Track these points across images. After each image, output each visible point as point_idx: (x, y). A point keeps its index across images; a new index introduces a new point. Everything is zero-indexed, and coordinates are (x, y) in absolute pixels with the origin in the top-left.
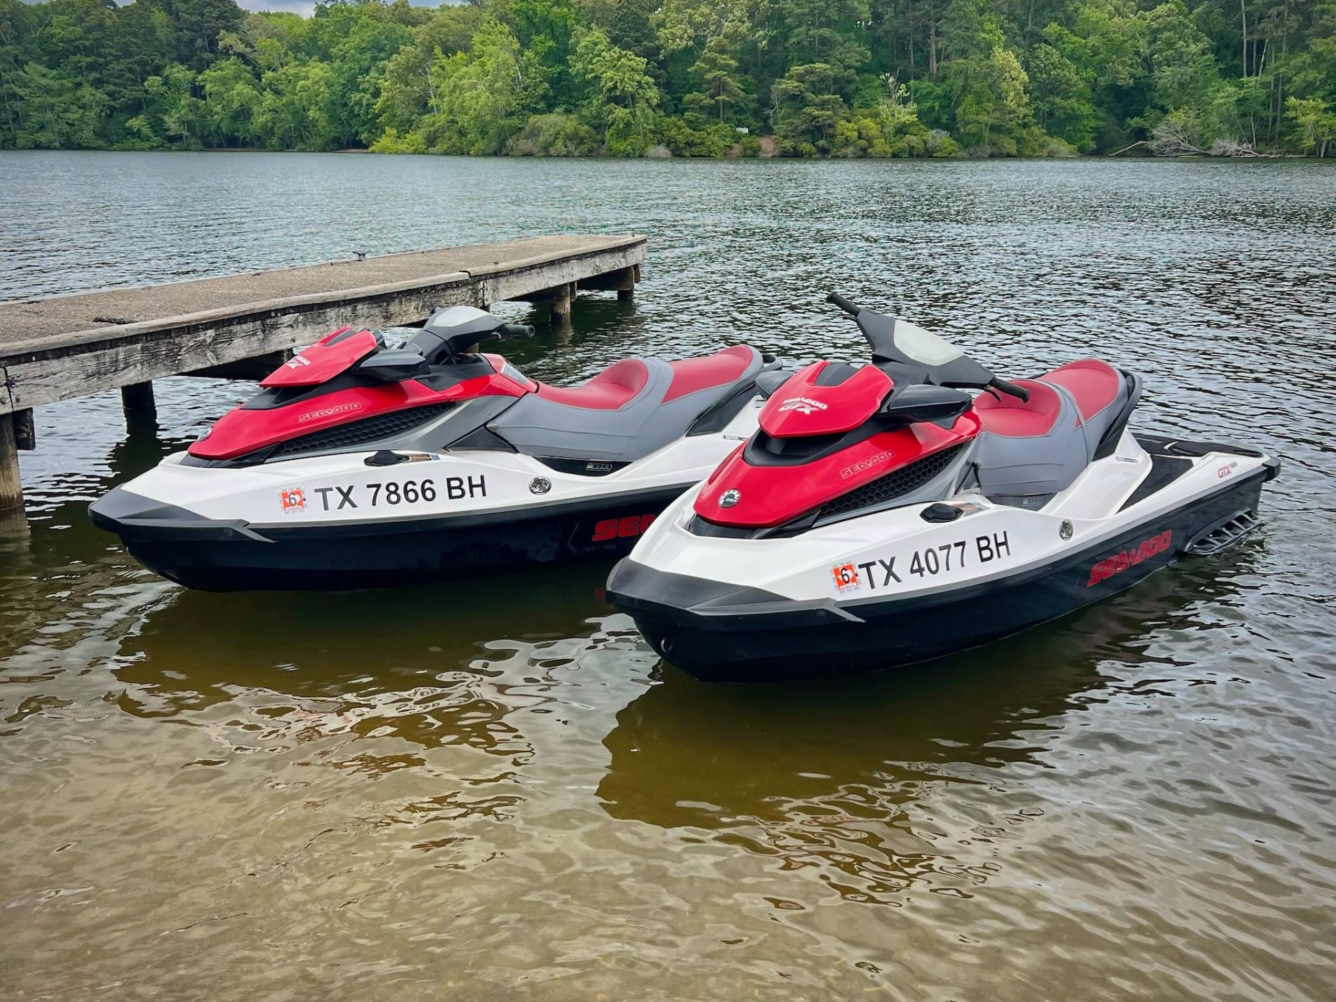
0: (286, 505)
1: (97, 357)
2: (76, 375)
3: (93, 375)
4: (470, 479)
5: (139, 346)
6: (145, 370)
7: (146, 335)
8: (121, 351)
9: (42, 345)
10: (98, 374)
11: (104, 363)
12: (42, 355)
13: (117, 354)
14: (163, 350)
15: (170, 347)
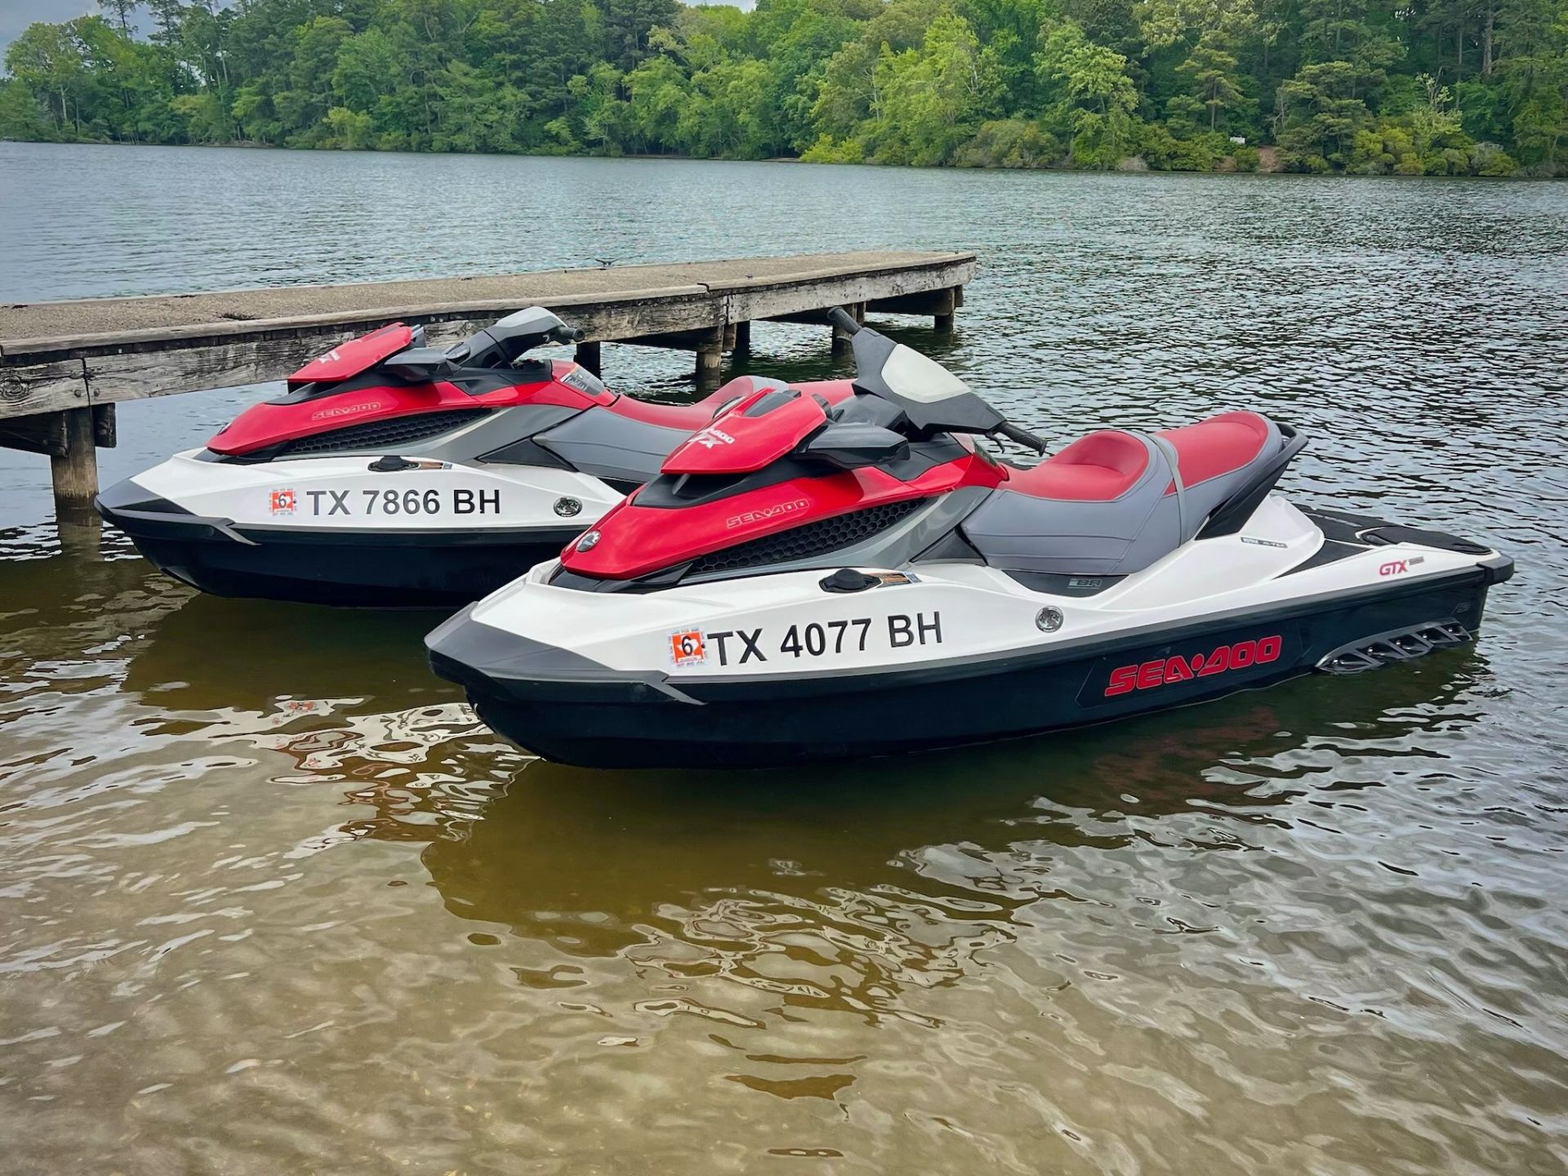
0: (275, 506)
1: (200, 354)
2: (171, 372)
3: (193, 373)
4: (482, 493)
5: (254, 345)
6: (259, 371)
7: (264, 333)
8: (231, 350)
9: (130, 338)
10: (200, 371)
11: (209, 361)
12: (131, 347)
13: (225, 352)
14: (286, 351)
15: (297, 348)
